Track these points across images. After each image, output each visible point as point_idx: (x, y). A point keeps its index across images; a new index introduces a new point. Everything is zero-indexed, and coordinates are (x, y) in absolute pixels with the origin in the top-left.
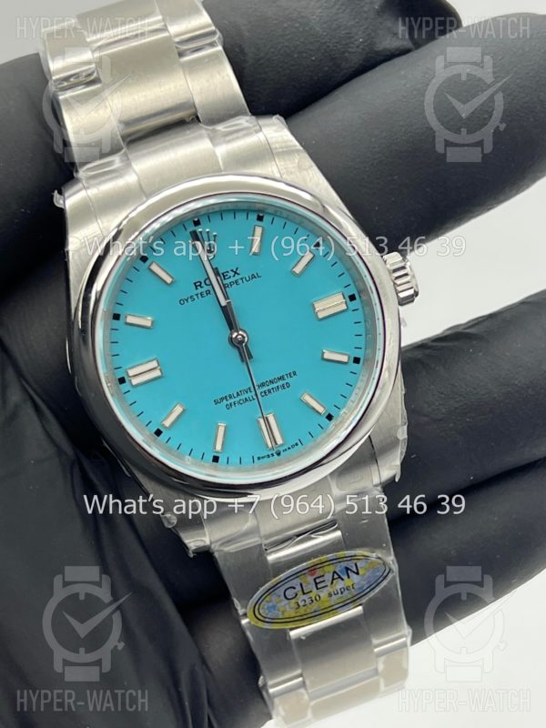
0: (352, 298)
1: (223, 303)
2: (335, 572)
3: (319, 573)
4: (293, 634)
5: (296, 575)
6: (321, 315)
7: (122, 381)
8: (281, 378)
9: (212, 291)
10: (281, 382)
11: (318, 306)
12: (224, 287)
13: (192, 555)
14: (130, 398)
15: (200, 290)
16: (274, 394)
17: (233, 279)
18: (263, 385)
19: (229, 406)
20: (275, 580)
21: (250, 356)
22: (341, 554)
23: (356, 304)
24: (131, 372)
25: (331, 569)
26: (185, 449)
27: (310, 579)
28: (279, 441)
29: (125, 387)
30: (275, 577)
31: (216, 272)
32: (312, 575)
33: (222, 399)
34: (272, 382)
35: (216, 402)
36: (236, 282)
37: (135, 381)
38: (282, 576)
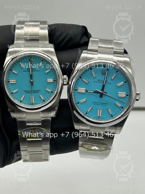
0: (55, 81)
1: (31, 74)
2: (38, 131)
3: (35, 130)
4: (28, 140)
5: (31, 129)
6: (48, 82)
7: (8, 82)
8: (37, 91)
9: (29, 71)
10: (37, 92)
11: (48, 80)
12: (32, 71)
13: (12, 118)
14: (9, 85)
15: (28, 70)
16: (35, 93)
17: (34, 70)
18: (34, 91)
19: (26, 93)
20: (27, 129)
21: (33, 85)
22: (40, 128)
23: (55, 82)
24: (10, 81)
25: (38, 130)
26: (16, 98)
27: (33, 131)
28: (33, 102)
29: (8, 83)
30: (27, 128)
31: (31, 68)
32: (34, 130)
33: (25, 91)
34: (35, 91)
35: (24, 91)
36: (35, 71)
37: (11, 83)
38: (28, 128)
